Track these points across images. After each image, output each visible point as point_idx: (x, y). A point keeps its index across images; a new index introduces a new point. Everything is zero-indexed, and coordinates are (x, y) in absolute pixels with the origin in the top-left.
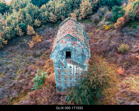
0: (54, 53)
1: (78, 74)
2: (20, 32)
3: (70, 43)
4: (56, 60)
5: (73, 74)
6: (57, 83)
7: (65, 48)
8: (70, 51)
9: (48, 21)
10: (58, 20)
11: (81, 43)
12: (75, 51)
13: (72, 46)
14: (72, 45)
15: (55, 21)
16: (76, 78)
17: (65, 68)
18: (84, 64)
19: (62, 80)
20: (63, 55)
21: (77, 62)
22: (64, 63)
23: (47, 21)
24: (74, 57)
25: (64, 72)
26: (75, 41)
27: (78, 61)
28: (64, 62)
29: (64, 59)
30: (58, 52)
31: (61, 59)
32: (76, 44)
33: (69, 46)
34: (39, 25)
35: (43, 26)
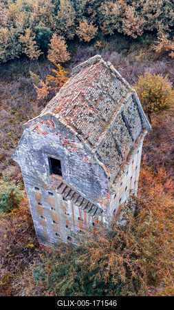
0: (19, 151)
1: (85, 222)
2: (31, 47)
3: (57, 138)
4: (26, 167)
5: (71, 216)
6: (37, 222)
7: (45, 147)
8: (58, 158)
9: (119, 31)
10: (146, 32)
11: (85, 147)
12: (71, 162)
13: (61, 147)
14: (63, 145)
15: (136, 33)
16: (79, 229)
17: (50, 196)
18: (99, 204)
19: (46, 220)
20: (41, 161)
21: (80, 192)
22: (46, 183)
23: (115, 31)
24: (71, 178)
25: (50, 204)
26: (69, 137)
27: (82, 191)
28: (47, 180)
29: (46, 174)
30: (30, 152)
31: (39, 171)
32: (72, 147)
33: (54, 145)
34: (88, 39)
35: (99, 43)
